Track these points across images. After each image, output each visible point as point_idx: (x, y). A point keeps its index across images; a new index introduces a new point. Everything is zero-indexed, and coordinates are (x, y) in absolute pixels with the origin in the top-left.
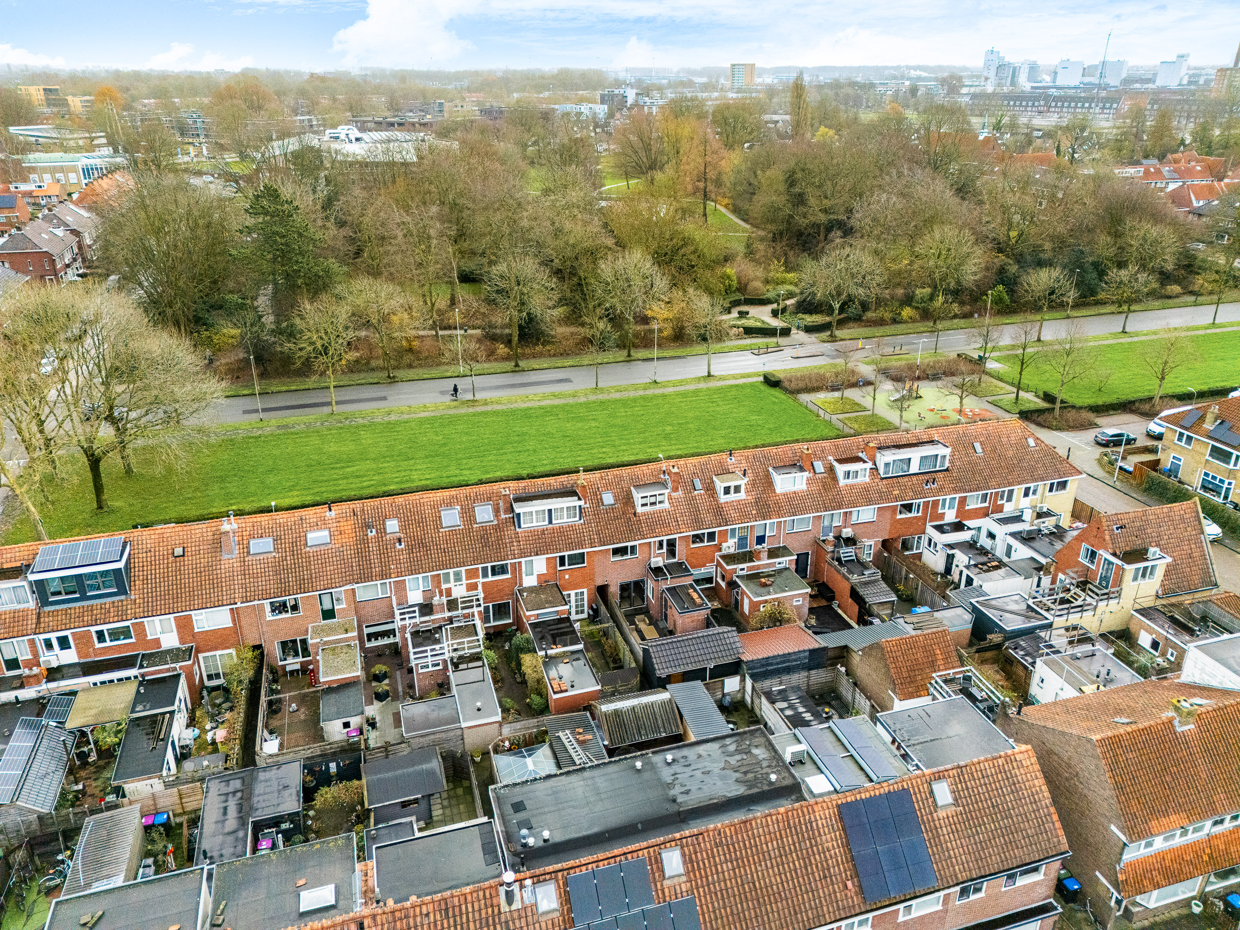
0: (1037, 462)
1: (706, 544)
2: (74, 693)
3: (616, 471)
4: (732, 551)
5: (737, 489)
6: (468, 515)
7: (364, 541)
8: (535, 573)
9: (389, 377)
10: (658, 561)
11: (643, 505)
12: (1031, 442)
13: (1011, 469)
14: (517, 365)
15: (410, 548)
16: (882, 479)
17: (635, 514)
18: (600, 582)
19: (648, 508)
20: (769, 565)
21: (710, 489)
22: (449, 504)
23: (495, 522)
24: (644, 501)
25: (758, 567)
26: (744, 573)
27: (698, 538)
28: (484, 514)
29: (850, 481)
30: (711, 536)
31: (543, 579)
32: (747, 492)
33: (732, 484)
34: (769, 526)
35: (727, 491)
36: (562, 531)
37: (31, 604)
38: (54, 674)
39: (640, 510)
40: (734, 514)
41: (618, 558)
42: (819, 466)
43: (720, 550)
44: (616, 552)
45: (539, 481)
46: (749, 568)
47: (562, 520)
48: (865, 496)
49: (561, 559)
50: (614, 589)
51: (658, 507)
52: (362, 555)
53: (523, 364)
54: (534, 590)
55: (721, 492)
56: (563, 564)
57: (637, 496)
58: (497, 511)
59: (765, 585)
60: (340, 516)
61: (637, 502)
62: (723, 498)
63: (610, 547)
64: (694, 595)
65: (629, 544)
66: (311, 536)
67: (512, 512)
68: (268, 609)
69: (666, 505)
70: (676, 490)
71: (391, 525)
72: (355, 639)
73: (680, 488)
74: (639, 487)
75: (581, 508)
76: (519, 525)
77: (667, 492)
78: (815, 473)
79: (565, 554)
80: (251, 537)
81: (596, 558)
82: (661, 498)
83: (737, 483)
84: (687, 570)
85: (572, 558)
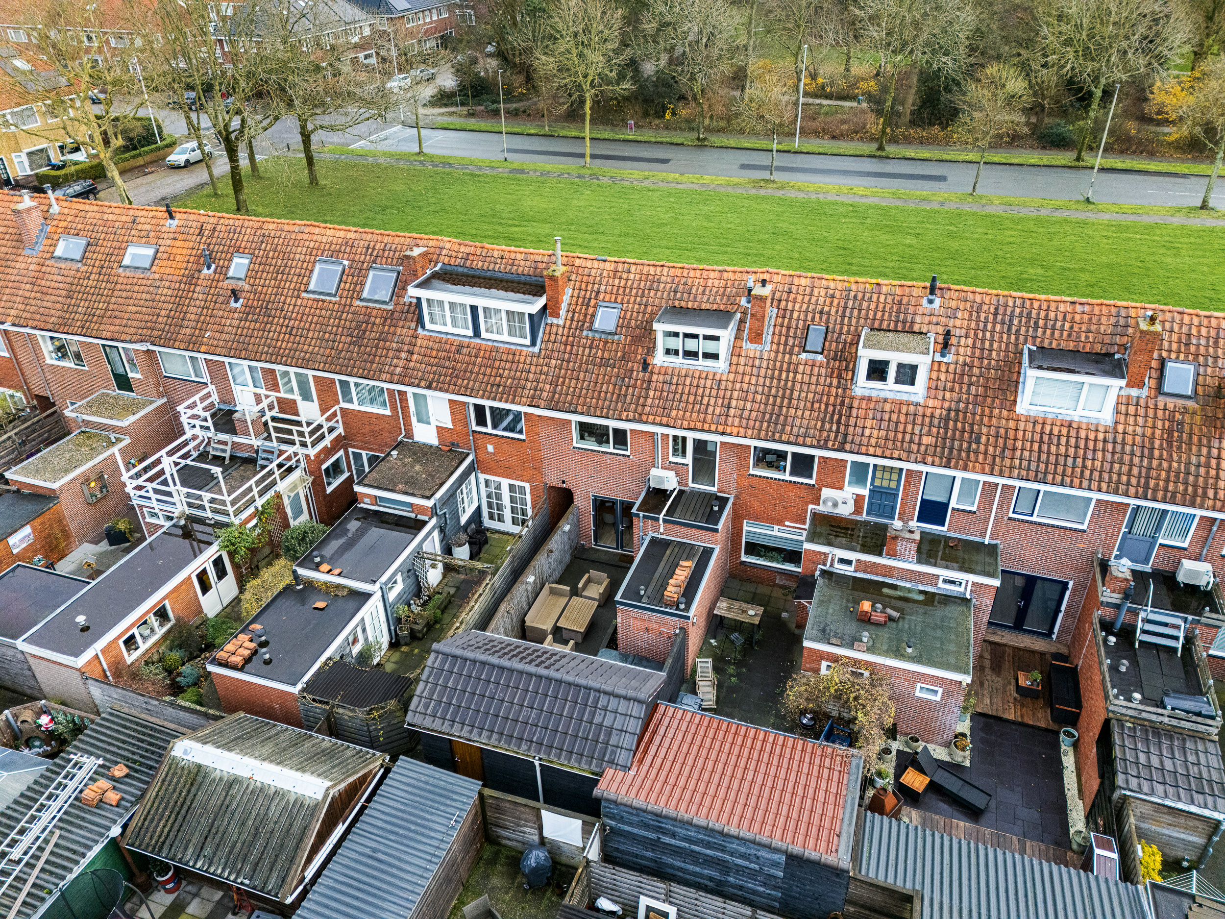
1: (787, 477)
4: (846, 511)
5: (907, 374)
6: (354, 278)
7: (193, 279)
8: (434, 423)
9: (698, 139)
10: (669, 481)
11: (668, 352)
14: (881, 148)
15: (248, 310)
17: (645, 365)
18: (554, 480)
19: (679, 361)
20: (915, 576)
22: (336, 254)
23: (390, 307)
24: (676, 343)
25: (888, 571)
26: (848, 570)
28: (378, 286)
30: (803, 464)
31: (449, 439)
32: (934, 388)
33: (895, 358)
34: (959, 486)
35: (877, 370)
39: (660, 359)
40: (871, 430)
41: (591, 445)
42: (1183, 377)
43: (817, 501)
44: (586, 430)
46: (862, 566)
47: (498, 335)
49: (480, 410)
50: (583, 503)
51: (702, 363)
52: (180, 301)
53: (891, 149)
54: (421, 451)
55: (863, 368)
56: (481, 421)
57: (659, 328)
58: (400, 287)
59: (865, 620)
60: (180, 234)
61: (661, 343)
62: (863, 385)
63: (575, 418)
64: (682, 575)
65: (612, 424)
66: (131, 250)
67: (413, 291)
68: (47, 348)
69: (721, 366)
70: (757, 337)
71: (239, 265)
72: (124, 431)
73: (767, 337)
74: (678, 312)
75: (535, 321)
76: (420, 321)
77: (727, 335)
78: (1159, 389)
79: (487, 403)
80: (67, 231)
81: (543, 431)
82: (710, 347)
83: (909, 358)
84: (713, 518)
85: (498, 415)
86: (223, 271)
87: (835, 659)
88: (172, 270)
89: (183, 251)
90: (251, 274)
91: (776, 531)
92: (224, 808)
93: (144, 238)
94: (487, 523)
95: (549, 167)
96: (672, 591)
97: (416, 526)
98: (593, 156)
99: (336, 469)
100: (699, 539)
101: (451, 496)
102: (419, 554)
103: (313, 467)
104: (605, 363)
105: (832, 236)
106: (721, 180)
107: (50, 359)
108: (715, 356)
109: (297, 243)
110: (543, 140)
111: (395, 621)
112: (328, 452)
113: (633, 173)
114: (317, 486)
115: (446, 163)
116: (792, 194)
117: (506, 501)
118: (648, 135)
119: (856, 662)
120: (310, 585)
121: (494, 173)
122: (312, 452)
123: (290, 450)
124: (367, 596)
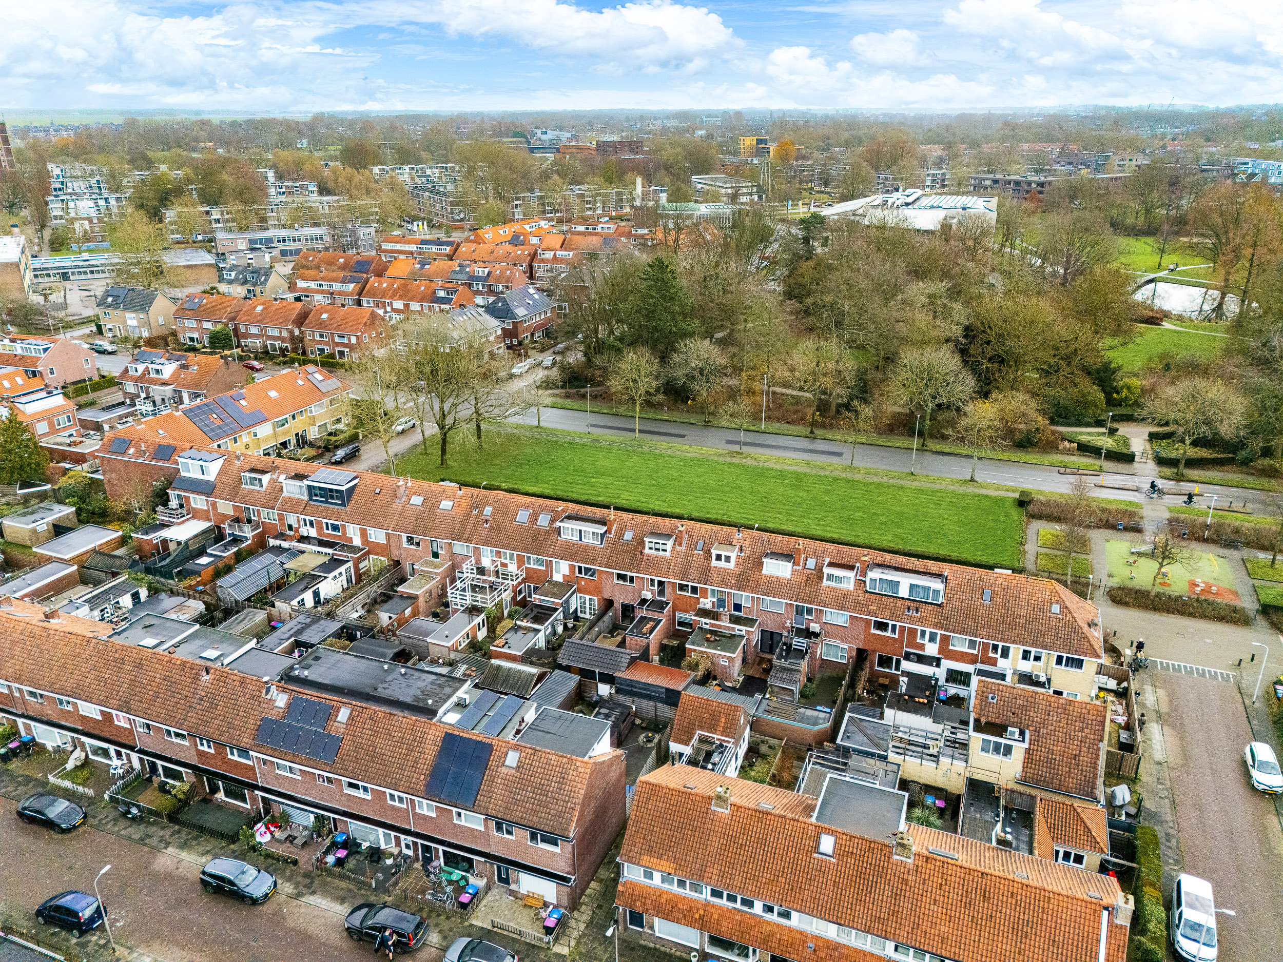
0: (1050, 629)
1: (689, 594)
2: (303, 552)
3: (645, 518)
4: (708, 606)
5: (728, 559)
6: (534, 517)
7: (468, 515)
8: (562, 573)
9: (705, 420)
10: (648, 595)
11: (649, 548)
12: (1056, 608)
13: (1012, 626)
14: (812, 431)
15: (491, 528)
16: (867, 592)
17: (642, 553)
18: (606, 596)
19: (653, 552)
20: (728, 628)
21: (708, 554)
22: (527, 507)
23: (548, 529)
24: (652, 545)
25: (719, 627)
26: (707, 627)
27: (682, 587)
28: (543, 521)
29: (833, 584)
30: (694, 590)
31: (567, 579)
32: (737, 564)
33: (724, 554)
34: (745, 598)
35: (719, 558)
36: (586, 548)
37: (306, 498)
38: (303, 539)
39: (647, 551)
40: (716, 578)
41: (621, 582)
42: (811, 563)
43: (700, 603)
44: (621, 577)
45: (589, 508)
46: (712, 625)
47: (589, 540)
48: (841, 601)
49: (580, 568)
50: (617, 605)
51: (661, 553)
52: (463, 523)
53: (818, 432)
54: (556, 584)
55: (714, 557)
56: (580, 572)
57: (646, 540)
58: (553, 521)
59: (708, 640)
60: (464, 496)
61: (647, 544)
62: (714, 563)
63: (615, 571)
64: (649, 626)
65: (629, 574)
66: (443, 502)
67: (558, 524)
68: (405, 539)
69: (668, 554)
70: (680, 545)
71: (488, 510)
72: (438, 574)
73: (684, 545)
74: (654, 534)
75: (603, 536)
76: (559, 534)
77: (670, 543)
78: (805, 567)
79: (583, 565)
80: (415, 494)
81: (604, 576)
82: (664, 547)
83: (728, 554)
84: (663, 608)
85: (587, 570)
86: (481, 512)
87: (695, 651)
88: (461, 512)
89: (464, 503)
90: (493, 514)
91: (687, 616)
92: (508, 676)
93: (448, 498)
94: (579, 614)
95: (614, 439)
96: (644, 630)
97: (556, 610)
98: (640, 431)
99: (520, 592)
100: (657, 616)
101: (567, 601)
102: (556, 619)
103: (514, 588)
104: (627, 552)
105: (762, 490)
106: (712, 451)
107: (405, 544)
108: (664, 550)
109: (511, 502)
110: (612, 417)
111: (548, 642)
112: (519, 584)
113: (662, 445)
114: (514, 597)
115: (553, 432)
116: (750, 462)
117: (588, 605)
118: (675, 416)
119: (701, 652)
120: (520, 627)
121: (582, 442)
122: (515, 583)
123: (506, 582)
124: (539, 631)
